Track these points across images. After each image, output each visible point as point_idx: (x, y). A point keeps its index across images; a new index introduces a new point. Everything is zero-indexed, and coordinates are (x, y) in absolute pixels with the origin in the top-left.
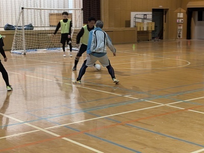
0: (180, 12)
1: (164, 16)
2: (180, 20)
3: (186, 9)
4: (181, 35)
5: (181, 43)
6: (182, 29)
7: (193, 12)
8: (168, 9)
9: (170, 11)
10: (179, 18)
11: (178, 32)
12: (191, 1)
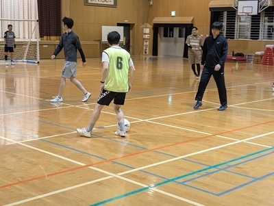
0: (146, 28)
1: (131, 31)
3: (153, 25)
4: (147, 51)
5: (147, 59)
6: (148, 45)
7: (159, 28)
8: (134, 24)
9: (135, 26)
10: (145, 34)
11: (144, 48)
12: (157, 17)
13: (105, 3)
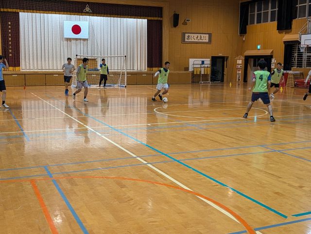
1: (225, 62)
2: (239, 66)
3: (244, 57)
7: (249, 59)
8: (228, 57)
9: (229, 59)
11: (238, 76)
12: (248, 50)
13: (201, 41)
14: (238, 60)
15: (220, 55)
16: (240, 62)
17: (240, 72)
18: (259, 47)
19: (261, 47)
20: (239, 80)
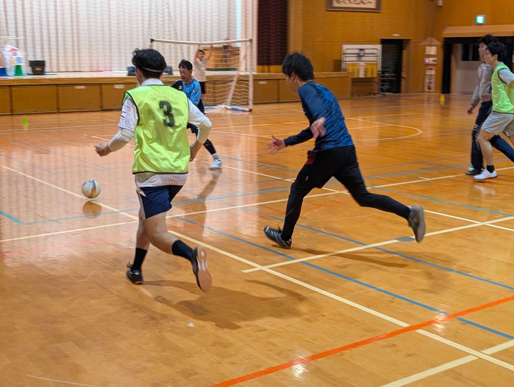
0: (431, 45)
2: (431, 59)
3: (442, 40)
4: (432, 85)
5: (432, 99)
6: (434, 74)
7: (454, 45)
8: (408, 40)
9: (412, 43)
10: (429, 56)
11: (427, 81)
12: (450, 26)
13: (362, 6)
14: (428, 48)
15: (396, 36)
16: (432, 50)
17: (433, 72)
18: (480, 19)
19: (486, 19)
20: (429, 88)
